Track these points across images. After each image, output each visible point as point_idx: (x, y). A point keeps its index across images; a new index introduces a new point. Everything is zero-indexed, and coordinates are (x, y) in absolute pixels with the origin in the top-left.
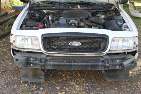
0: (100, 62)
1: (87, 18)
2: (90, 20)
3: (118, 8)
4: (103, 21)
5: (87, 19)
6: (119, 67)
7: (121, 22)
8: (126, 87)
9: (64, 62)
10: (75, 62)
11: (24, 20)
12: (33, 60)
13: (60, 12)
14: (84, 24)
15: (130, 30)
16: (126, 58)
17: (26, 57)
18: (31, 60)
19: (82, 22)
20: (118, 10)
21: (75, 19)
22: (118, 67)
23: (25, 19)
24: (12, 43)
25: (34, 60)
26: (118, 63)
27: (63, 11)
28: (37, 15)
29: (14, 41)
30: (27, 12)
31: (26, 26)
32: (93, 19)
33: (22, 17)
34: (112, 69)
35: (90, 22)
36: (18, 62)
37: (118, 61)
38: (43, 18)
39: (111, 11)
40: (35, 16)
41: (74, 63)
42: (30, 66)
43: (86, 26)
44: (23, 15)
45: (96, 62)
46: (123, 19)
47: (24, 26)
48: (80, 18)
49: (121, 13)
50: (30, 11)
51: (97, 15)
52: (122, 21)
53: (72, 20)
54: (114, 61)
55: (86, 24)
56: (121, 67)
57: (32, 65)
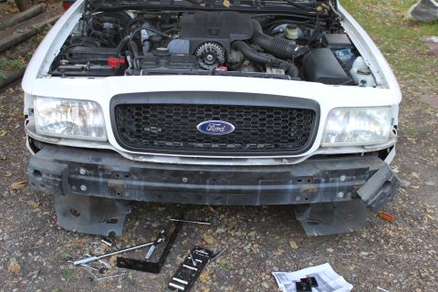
0: (291, 181)
1: (251, 39)
2: (259, 44)
3: (336, 8)
4: (296, 49)
5: (250, 42)
6: (345, 196)
7: (347, 53)
8: (356, 244)
9: (183, 183)
10: (214, 182)
11: (66, 43)
12: (86, 175)
13: (173, 17)
14: (242, 55)
15: (378, 80)
16: (368, 169)
17: (66, 165)
18: (79, 174)
19: (236, 49)
20: (335, 16)
21: (215, 40)
22: (341, 195)
23: (69, 37)
24: (27, 116)
25: (90, 175)
26: (342, 184)
27: (180, 14)
28: (107, 25)
29: (32, 111)
30: (80, 16)
31: (69, 64)
32: (267, 41)
33: (61, 32)
34: (324, 201)
35: (258, 51)
36: (39, 179)
37: (343, 178)
38: (124, 33)
39: (315, 16)
40: (101, 29)
41: (213, 184)
42: (79, 190)
43: (247, 62)
44: (67, 24)
45: (280, 183)
46: (353, 45)
47: (64, 61)
48: (229, 37)
49: (343, 24)
50: (87, 13)
51: (276, 29)
52: (349, 50)
53: (206, 45)
54: (331, 179)
55: (246, 57)
56: (349, 194)
57: (83, 188)
